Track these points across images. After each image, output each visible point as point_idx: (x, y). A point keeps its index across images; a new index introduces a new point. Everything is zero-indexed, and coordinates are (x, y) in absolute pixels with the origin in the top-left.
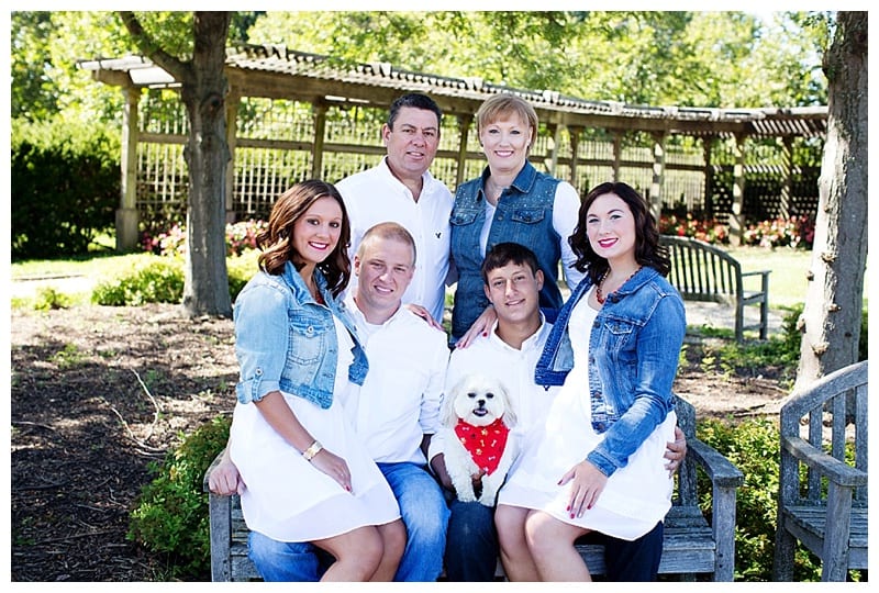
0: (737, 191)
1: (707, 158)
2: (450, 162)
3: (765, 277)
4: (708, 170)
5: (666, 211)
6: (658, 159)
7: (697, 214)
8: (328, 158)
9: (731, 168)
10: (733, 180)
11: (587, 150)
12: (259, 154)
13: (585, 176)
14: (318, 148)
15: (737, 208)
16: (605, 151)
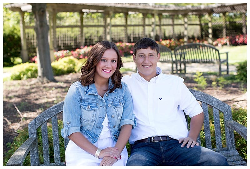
0: (210, 31)
1: (200, 21)
2: (123, 28)
3: (227, 54)
4: (201, 25)
5: (189, 38)
6: (186, 23)
7: (198, 38)
8: (85, 30)
9: (207, 24)
10: (209, 28)
11: (164, 21)
12: (64, 30)
13: (164, 30)
14: (82, 27)
15: (210, 36)
16: (170, 21)
